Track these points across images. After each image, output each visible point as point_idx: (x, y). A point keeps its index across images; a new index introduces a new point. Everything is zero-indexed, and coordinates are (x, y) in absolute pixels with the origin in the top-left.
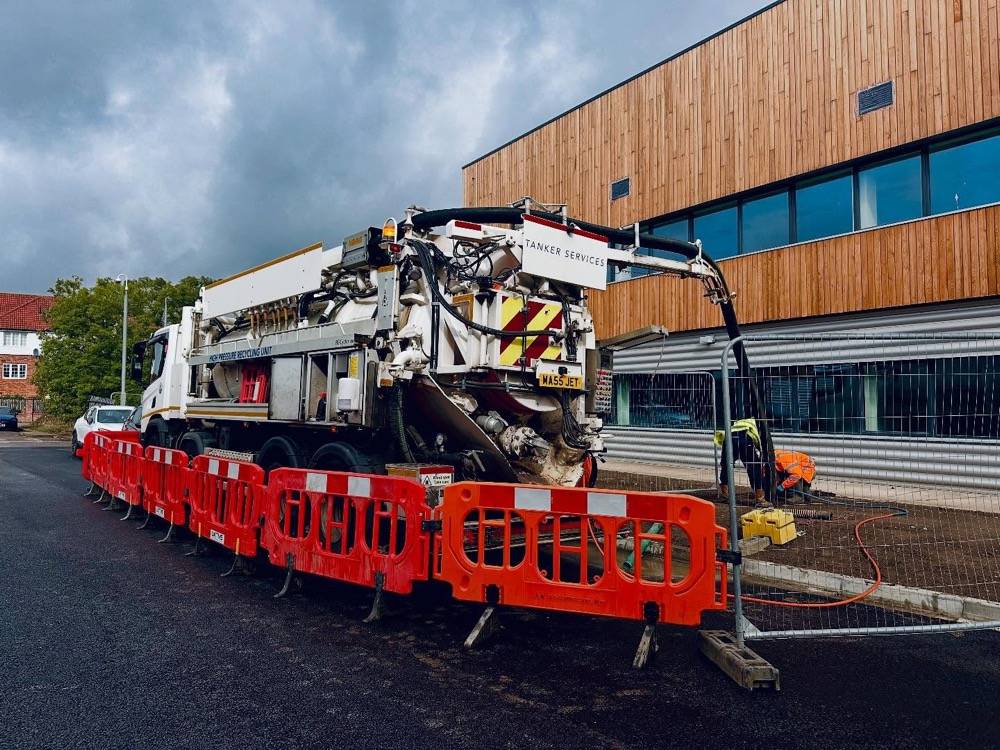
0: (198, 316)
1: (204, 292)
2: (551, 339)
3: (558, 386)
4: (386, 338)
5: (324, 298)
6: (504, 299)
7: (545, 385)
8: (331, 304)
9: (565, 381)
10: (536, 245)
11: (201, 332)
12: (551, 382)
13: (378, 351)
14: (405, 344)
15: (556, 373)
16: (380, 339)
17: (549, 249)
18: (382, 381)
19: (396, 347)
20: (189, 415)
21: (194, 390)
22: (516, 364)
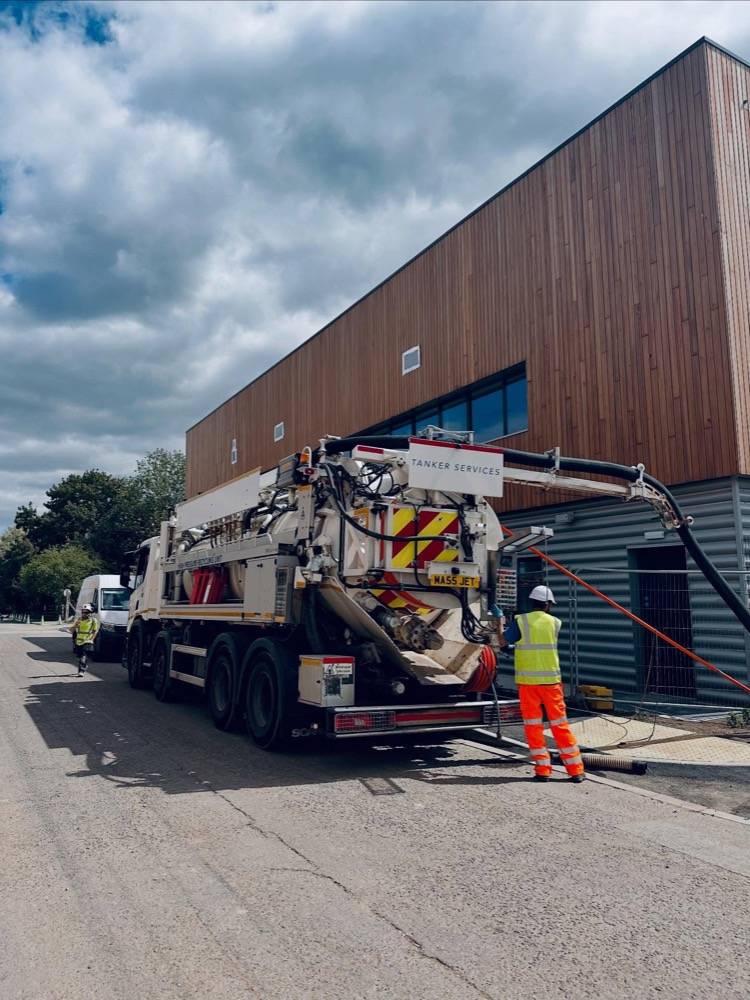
0: (172, 529)
1: (178, 509)
2: (446, 543)
3: (451, 585)
4: (305, 546)
5: (265, 512)
6: (396, 511)
7: (437, 585)
8: (270, 517)
9: (459, 580)
10: (423, 463)
11: (175, 543)
12: (443, 581)
13: (299, 557)
14: (318, 550)
15: (449, 573)
16: (301, 547)
17: (437, 465)
18: (298, 583)
19: (310, 552)
20: (162, 616)
21: (168, 595)
22: (409, 566)
